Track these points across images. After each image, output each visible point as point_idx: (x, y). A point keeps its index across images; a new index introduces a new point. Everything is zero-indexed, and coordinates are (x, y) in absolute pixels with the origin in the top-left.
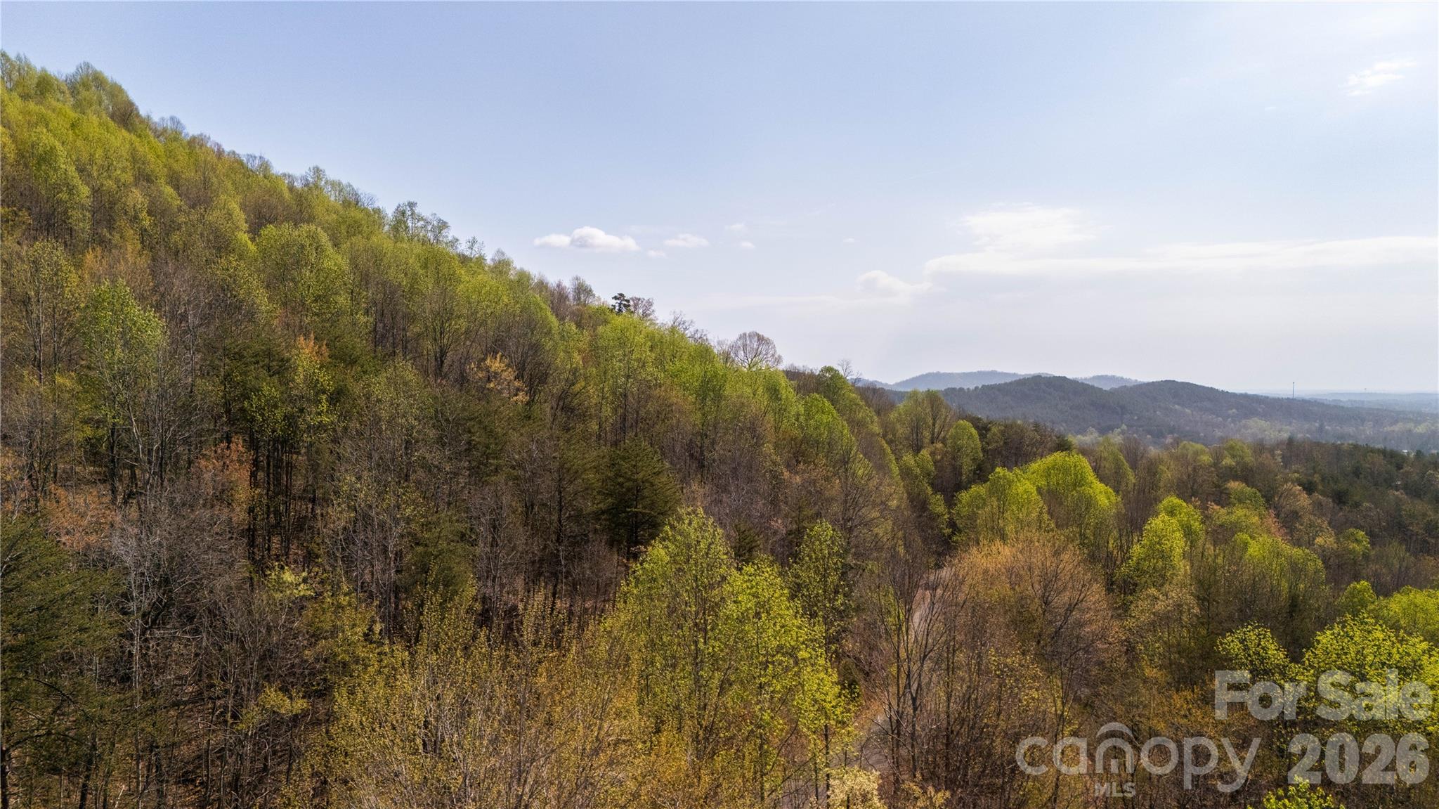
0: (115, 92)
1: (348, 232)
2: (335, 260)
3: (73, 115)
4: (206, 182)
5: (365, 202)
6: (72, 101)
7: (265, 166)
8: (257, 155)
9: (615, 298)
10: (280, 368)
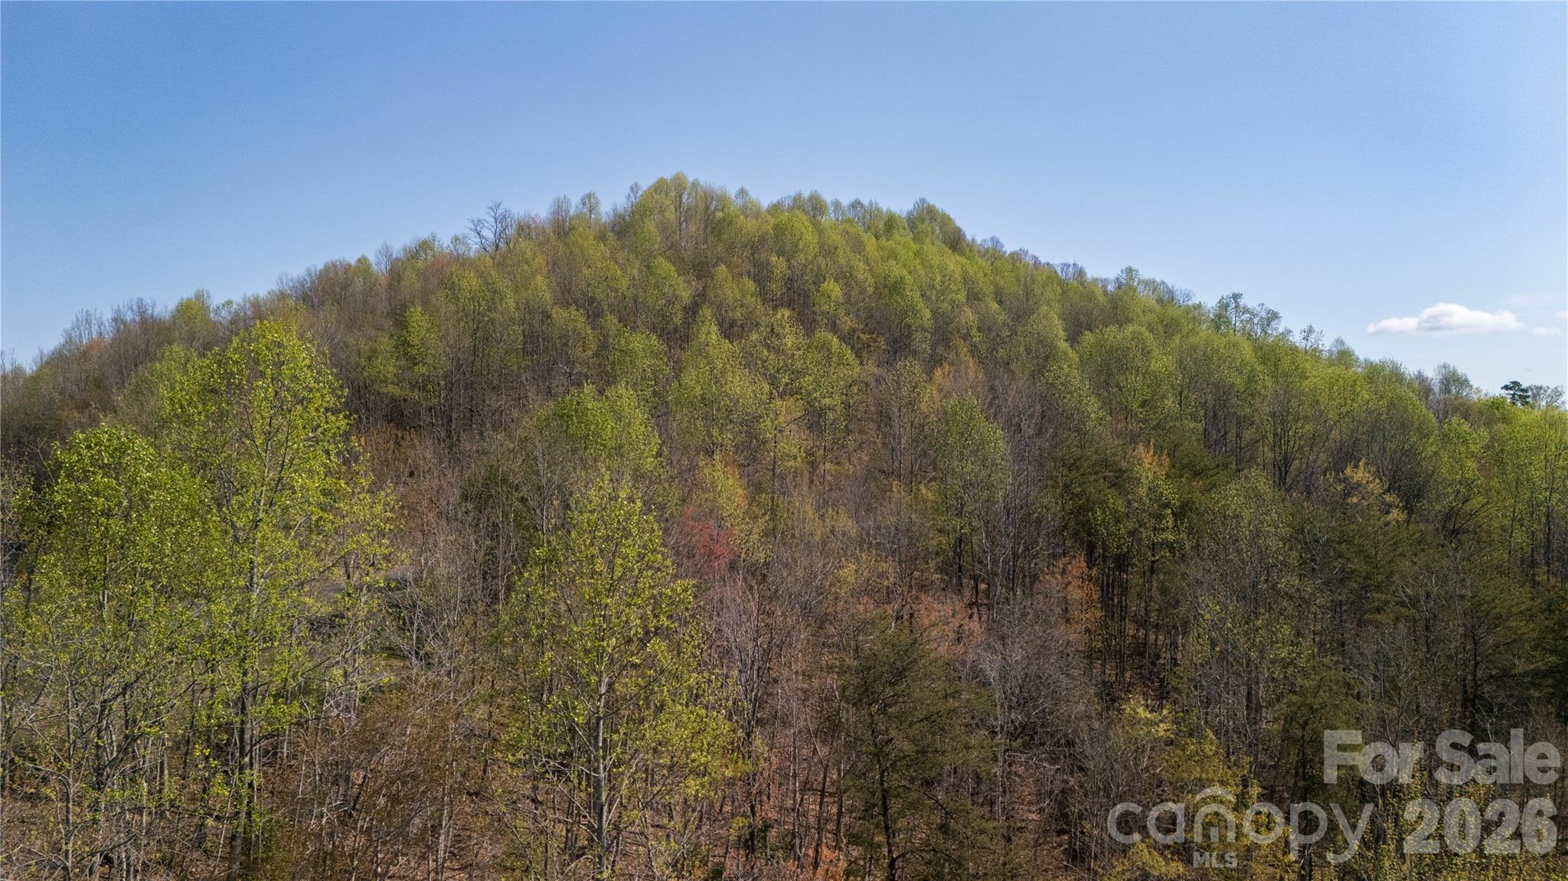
0: (945, 221)
1: (1165, 332)
2: (1162, 362)
3: (914, 247)
4: (1028, 294)
5: (1180, 297)
6: (911, 235)
7: (1080, 273)
8: (1071, 262)
9: (1506, 387)
10: (1120, 479)
